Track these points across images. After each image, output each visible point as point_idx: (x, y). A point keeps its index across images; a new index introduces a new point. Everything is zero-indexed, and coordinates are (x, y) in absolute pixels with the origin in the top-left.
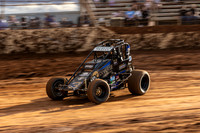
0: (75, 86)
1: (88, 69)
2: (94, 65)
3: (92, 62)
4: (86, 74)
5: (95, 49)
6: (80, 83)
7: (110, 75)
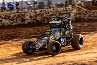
0: (40, 45)
1: (47, 34)
2: (51, 32)
3: (49, 30)
4: (46, 38)
5: (51, 23)
6: (42, 43)
7: (60, 38)
